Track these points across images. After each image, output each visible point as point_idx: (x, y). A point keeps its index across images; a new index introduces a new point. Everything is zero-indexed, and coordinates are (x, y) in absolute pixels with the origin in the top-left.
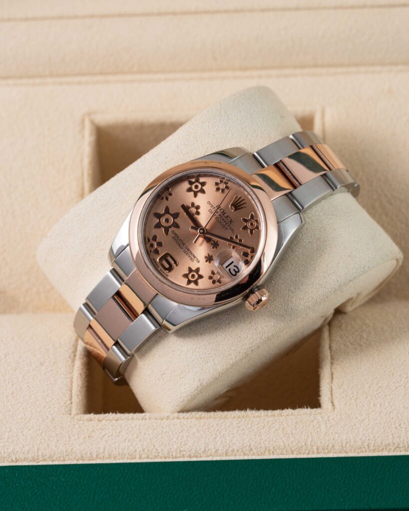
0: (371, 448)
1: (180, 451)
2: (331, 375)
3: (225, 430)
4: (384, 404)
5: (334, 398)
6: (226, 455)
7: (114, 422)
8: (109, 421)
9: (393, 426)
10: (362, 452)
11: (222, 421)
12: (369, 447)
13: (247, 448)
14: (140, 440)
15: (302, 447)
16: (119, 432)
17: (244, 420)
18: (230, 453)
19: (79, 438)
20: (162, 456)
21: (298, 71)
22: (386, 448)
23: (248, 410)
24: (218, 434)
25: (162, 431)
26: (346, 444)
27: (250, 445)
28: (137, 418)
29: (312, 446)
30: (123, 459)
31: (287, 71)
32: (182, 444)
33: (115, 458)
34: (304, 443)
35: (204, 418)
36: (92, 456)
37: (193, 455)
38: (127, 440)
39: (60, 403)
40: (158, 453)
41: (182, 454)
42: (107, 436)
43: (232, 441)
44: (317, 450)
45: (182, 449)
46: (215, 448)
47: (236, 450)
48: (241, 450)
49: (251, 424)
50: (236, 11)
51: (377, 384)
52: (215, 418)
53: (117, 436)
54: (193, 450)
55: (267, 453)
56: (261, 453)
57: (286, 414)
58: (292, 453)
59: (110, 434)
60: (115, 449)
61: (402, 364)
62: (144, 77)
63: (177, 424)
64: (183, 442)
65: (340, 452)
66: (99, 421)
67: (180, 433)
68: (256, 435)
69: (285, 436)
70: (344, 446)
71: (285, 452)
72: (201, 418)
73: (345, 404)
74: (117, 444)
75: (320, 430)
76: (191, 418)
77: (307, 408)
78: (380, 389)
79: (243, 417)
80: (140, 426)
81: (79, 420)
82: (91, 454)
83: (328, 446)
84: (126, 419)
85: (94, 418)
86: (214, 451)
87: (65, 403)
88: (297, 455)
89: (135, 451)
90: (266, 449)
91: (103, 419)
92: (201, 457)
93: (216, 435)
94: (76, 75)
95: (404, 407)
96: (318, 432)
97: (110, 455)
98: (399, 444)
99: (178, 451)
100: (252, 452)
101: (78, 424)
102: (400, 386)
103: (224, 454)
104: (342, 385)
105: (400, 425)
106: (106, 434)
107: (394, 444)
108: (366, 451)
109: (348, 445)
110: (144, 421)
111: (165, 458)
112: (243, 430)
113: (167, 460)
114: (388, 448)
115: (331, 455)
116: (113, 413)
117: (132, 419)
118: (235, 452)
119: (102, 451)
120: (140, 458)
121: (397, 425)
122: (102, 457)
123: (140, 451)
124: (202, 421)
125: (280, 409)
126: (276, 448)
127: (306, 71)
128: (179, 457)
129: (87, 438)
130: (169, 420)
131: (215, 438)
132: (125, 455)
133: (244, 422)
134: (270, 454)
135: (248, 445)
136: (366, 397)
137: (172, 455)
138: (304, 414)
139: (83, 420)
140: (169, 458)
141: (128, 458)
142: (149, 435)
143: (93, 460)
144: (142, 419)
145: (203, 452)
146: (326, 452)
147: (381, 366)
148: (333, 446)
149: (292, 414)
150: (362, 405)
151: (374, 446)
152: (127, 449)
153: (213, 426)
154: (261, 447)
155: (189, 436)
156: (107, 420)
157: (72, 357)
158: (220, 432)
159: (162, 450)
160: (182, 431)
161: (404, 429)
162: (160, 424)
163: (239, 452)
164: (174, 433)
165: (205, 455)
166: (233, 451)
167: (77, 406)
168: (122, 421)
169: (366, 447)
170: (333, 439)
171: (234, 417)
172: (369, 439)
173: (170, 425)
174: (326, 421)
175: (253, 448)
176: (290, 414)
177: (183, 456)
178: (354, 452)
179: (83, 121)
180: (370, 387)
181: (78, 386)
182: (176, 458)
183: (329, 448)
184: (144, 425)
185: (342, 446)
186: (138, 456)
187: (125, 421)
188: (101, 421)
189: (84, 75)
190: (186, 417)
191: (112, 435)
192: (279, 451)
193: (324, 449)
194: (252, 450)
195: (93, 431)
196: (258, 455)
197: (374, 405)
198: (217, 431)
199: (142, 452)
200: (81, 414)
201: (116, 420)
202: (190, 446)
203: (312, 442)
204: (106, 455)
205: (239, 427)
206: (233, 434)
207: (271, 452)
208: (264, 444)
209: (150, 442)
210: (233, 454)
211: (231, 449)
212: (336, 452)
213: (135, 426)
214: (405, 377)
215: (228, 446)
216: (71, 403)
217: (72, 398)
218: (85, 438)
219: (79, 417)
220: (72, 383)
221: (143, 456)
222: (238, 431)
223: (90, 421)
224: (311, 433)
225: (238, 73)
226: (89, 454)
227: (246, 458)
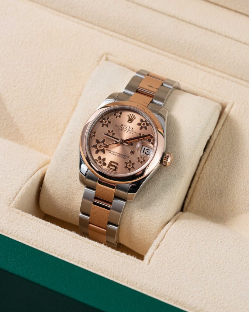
0: (157, 293)
1: (55, 250)
2: (157, 246)
3: (84, 249)
4: (177, 273)
5: (152, 259)
6: (78, 263)
7: (29, 219)
8: (27, 218)
9: (174, 287)
10: (151, 293)
11: (86, 244)
12: (155, 292)
13: (91, 264)
14: (37, 235)
15: (120, 276)
16: (29, 226)
17: (97, 248)
18: (80, 262)
19: (6, 219)
20: (44, 248)
21: (231, 78)
22: (164, 297)
23: (103, 244)
24: (80, 250)
25: (51, 235)
26: (144, 285)
27: (93, 263)
28: (43, 222)
29: (125, 278)
30: (23, 240)
31: (225, 75)
32: (58, 247)
33: (19, 238)
34: (121, 275)
35: (78, 238)
36: (8, 232)
37: (60, 255)
38: (30, 232)
39: (7, 197)
40: (43, 246)
41: (55, 252)
42: (21, 225)
43: (85, 256)
44: (128, 281)
45: (56, 249)
46: (74, 256)
47: (84, 262)
48: (87, 264)
49: (100, 252)
50: (211, 31)
51: (179, 261)
52: (83, 241)
53: (27, 227)
54: (62, 253)
55: (100, 271)
56: (97, 270)
57: (121, 255)
58: (113, 277)
59: (23, 225)
60: (22, 233)
61: (199, 257)
62: (147, 46)
63: (61, 235)
64: (59, 246)
65: (139, 288)
66: (22, 215)
67: (60, 240)
68: (99, 259)
69: (114, 267)
70: (143, 285)
71: (109, 275)
72: (76, 238)
73: (156, 264)
74: (24, 231)
75: (135, 272)
76: (71, 235)
77: (135, 257)
78: (179, 265)
79: (98, 247)
80: (41, 227)
81: (11, 210)
82: (8, 231)
83: (134, 282)
84: (36, 221)
85: (20, 213)
86: (72, 257)
87: (10, 199)
88: (115, 279)
89: (32, 239)
90: (100, 269)
91: (24, 216)
92: (64, 258)
93: (78, 250)
94: (112, 31)
95: (186, 279)
96: (133, 272)
97: (18, 236)
98: (172, 298)
99: (54, 249)
100: (92, 267)
101: (10, 212)
102: (191, 268)
103: (77, 262)
104: (160, 254)
105: (178, 288)
106: (21, 224)
107: (169, 296)
108: (153, 294)
109: (145, 286)
110: (45, 226)
111: (46, 250)
112: (94, 253)
113: (46, 252)
114: (165, 298)
115: (133, 288)
116: (32, 214)
117: (40, 222)
118: (83, 263)
119: (15, 232)
120: (33, 244)
121: (177, 287)
122: (13, 235)
123: (34, 241)
124: (75, 239)
125: (120, 251)
126: (106, 271)
127: (235, 79)
128: (53, 253)
129: (10, 222)
130: (58, 231)
131: (77, 251)
132: (25, 239)
133: (97, 250)
134: (101, 273)
135: (92, 262)
136: (169, 266)
137: (50, 250)
138: (131, 260)
139: (14, 212)
140: (48, 251)
141: (26, 241)
142: (43, 234)
143: (8, 234)
144: (45, 225)
145: (67, 256)
146: (132, 284)
147: (187, 253)
148: (137, 283)
149: (125, 257)
150: (165, 268)
151: (158, 293)
152: (28, 237)
153: (79, 244)
154: (98, 267)
155: (63, 244)
156: (26, 217)
157: (29, 177)
158: (81, 249)
159: (46, 245)
160: (62, 240)
161: (179, 292)
162: (52, 231)
163: (86, 264)
164: (57, 239)
165: (67, 258)
166: (82, 262)
167: (15, 203)
168: (33, 221)
169: (154, 292)
170: (139, 280)
171: (93, 245)
172: (158, 288)
173: (57, 234)
174: (140, 268)
175: (94, 265)
176: (124, 256)
177: (55, 253)
178: (146, 292)
179: (102, 56)
180: (174, 261)
181: (22, 193)
182: (51, 252)
183: (134, 284)
184: (44, 228)
185: (141, 285)
186: (31, 243)
187: (35, 221)
188: (23, 216)
189: (116, 32)
190: (68, 234)
191: (24, 226)
192: (107, 273)
193: (131, 283)
194: (92, 266)
195: (16, 219)
196: (95, 270)
197: (171, 272)
198: (80, 248)
199: (35, 242)
200: (15, 208)
201: (31, 219)
202: (61, 250)
203: (127, 276)
204: (16, 235)
205: (93, 251)
206: (87, 253)
207: (102, 272)
208: (101, 265)
209: (42, 238)
210: (82, 264)
211: (82, 261)
212: (136, 287)
213: (39, 227)
214: (196, 264)
215: (81, 258)
216: (13, 200)
217: (15, 197)
218: (9, 221)
219: (12, 209)
220: (20, 189)
221: (35, 244)
222: (91, 253)
223: (18, 213)
224: (129, 271)
225: (198, 66)
226: (7, 230)
227: (87, 269)
